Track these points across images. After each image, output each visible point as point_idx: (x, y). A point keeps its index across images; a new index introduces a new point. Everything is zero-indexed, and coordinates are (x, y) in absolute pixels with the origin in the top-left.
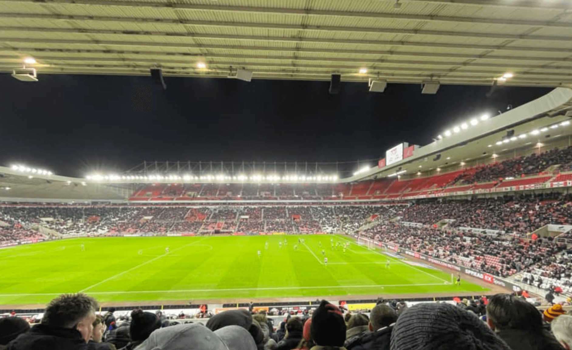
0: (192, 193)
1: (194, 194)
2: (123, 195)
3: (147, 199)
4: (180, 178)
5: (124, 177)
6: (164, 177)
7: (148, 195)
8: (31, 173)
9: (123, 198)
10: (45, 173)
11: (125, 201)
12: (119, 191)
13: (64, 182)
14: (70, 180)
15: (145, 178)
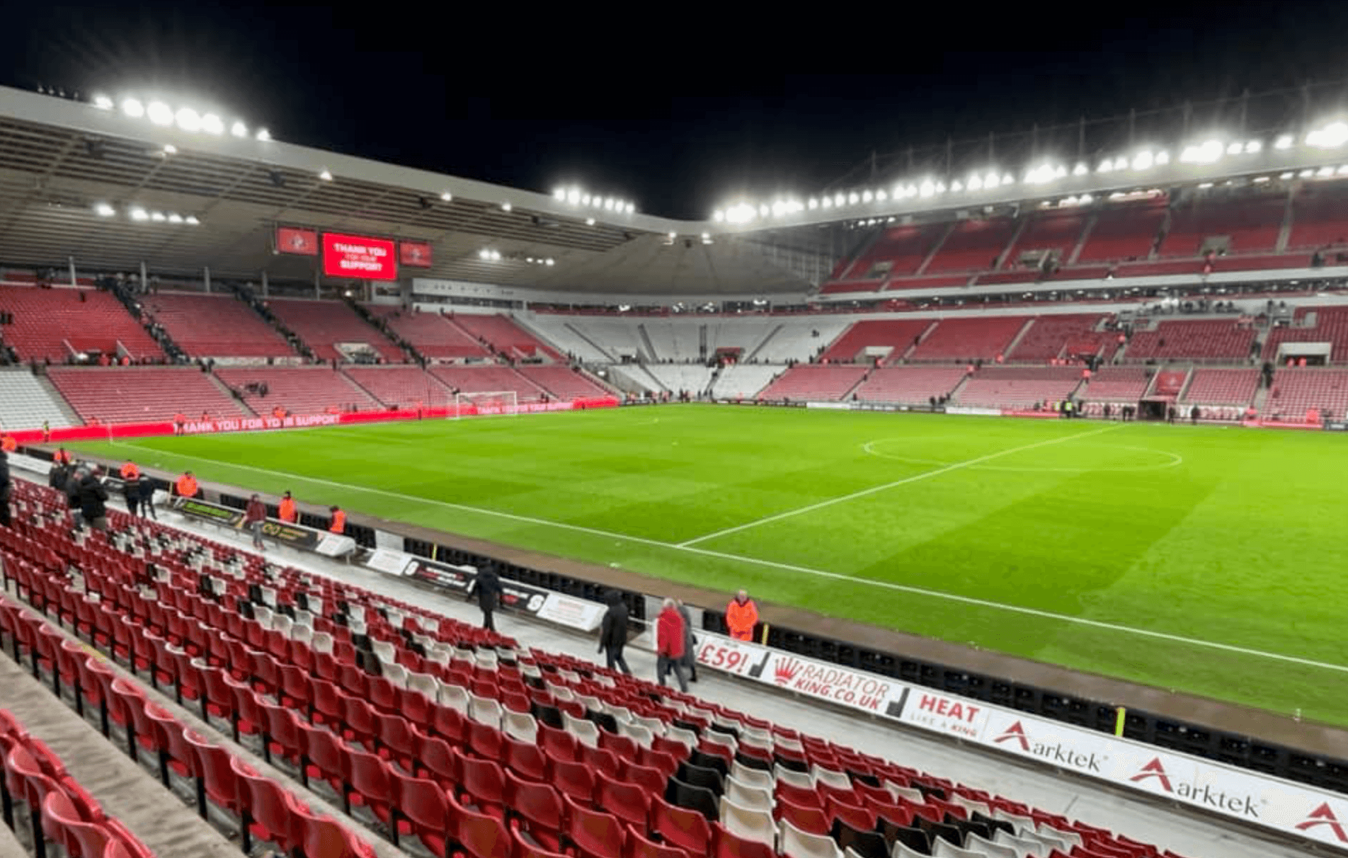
0: (1041, 256)
1: (1050, 256)
2: (802, 275)
3: (876, 288)
4: (1008, 179)
5: (813, 203)
6: (948, 182)
7: (879, 273)
8: (591, 211)
9: (806, 288)
10: (620, 208)
11: (810, 295)
12: (795, 259)
13: (660, 234)
14: (674, 228)
15: (881, 195)
